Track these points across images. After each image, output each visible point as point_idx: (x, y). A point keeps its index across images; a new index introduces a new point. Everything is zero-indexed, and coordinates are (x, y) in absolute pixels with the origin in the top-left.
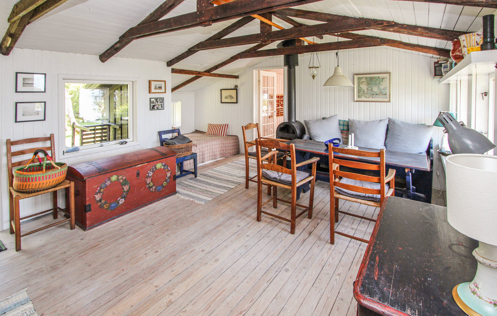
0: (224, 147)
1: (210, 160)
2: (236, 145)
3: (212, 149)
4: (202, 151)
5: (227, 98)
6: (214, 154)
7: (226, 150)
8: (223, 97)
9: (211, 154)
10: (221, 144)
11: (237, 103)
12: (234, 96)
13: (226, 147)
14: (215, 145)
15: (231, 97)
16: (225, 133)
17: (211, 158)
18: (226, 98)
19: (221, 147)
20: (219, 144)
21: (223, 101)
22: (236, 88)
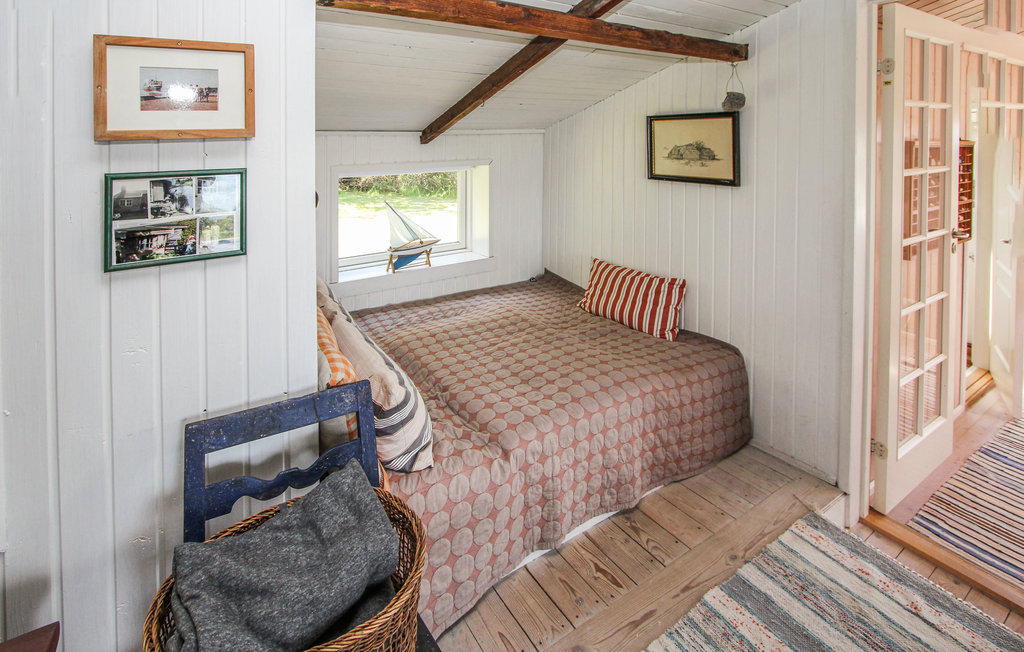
0: (670, 425)
1: (588, 515)
2: (734, 407)
3: (604, 451)
4: (544, 480)
5: (680, 157)
6: (614, 478)
7: (680, 442)
8: (660, 153)
9: (596, 483)
10: (656, 411)
11: (734, 182)
12: (722, 147)
13: (681, 423)
14: (619, 425)
15: (703, 153)
16: (670, 325)
17: (596, 500)
18: (677, 154)
19: (656, 430)
20: (644, 414)
21: (658, 171)
22: (733, 110)
